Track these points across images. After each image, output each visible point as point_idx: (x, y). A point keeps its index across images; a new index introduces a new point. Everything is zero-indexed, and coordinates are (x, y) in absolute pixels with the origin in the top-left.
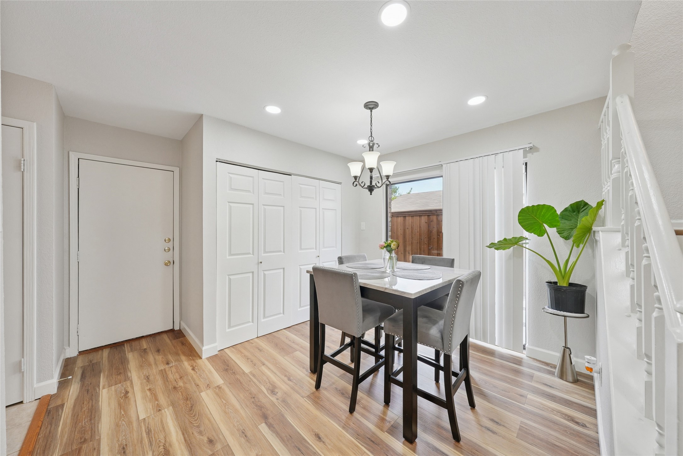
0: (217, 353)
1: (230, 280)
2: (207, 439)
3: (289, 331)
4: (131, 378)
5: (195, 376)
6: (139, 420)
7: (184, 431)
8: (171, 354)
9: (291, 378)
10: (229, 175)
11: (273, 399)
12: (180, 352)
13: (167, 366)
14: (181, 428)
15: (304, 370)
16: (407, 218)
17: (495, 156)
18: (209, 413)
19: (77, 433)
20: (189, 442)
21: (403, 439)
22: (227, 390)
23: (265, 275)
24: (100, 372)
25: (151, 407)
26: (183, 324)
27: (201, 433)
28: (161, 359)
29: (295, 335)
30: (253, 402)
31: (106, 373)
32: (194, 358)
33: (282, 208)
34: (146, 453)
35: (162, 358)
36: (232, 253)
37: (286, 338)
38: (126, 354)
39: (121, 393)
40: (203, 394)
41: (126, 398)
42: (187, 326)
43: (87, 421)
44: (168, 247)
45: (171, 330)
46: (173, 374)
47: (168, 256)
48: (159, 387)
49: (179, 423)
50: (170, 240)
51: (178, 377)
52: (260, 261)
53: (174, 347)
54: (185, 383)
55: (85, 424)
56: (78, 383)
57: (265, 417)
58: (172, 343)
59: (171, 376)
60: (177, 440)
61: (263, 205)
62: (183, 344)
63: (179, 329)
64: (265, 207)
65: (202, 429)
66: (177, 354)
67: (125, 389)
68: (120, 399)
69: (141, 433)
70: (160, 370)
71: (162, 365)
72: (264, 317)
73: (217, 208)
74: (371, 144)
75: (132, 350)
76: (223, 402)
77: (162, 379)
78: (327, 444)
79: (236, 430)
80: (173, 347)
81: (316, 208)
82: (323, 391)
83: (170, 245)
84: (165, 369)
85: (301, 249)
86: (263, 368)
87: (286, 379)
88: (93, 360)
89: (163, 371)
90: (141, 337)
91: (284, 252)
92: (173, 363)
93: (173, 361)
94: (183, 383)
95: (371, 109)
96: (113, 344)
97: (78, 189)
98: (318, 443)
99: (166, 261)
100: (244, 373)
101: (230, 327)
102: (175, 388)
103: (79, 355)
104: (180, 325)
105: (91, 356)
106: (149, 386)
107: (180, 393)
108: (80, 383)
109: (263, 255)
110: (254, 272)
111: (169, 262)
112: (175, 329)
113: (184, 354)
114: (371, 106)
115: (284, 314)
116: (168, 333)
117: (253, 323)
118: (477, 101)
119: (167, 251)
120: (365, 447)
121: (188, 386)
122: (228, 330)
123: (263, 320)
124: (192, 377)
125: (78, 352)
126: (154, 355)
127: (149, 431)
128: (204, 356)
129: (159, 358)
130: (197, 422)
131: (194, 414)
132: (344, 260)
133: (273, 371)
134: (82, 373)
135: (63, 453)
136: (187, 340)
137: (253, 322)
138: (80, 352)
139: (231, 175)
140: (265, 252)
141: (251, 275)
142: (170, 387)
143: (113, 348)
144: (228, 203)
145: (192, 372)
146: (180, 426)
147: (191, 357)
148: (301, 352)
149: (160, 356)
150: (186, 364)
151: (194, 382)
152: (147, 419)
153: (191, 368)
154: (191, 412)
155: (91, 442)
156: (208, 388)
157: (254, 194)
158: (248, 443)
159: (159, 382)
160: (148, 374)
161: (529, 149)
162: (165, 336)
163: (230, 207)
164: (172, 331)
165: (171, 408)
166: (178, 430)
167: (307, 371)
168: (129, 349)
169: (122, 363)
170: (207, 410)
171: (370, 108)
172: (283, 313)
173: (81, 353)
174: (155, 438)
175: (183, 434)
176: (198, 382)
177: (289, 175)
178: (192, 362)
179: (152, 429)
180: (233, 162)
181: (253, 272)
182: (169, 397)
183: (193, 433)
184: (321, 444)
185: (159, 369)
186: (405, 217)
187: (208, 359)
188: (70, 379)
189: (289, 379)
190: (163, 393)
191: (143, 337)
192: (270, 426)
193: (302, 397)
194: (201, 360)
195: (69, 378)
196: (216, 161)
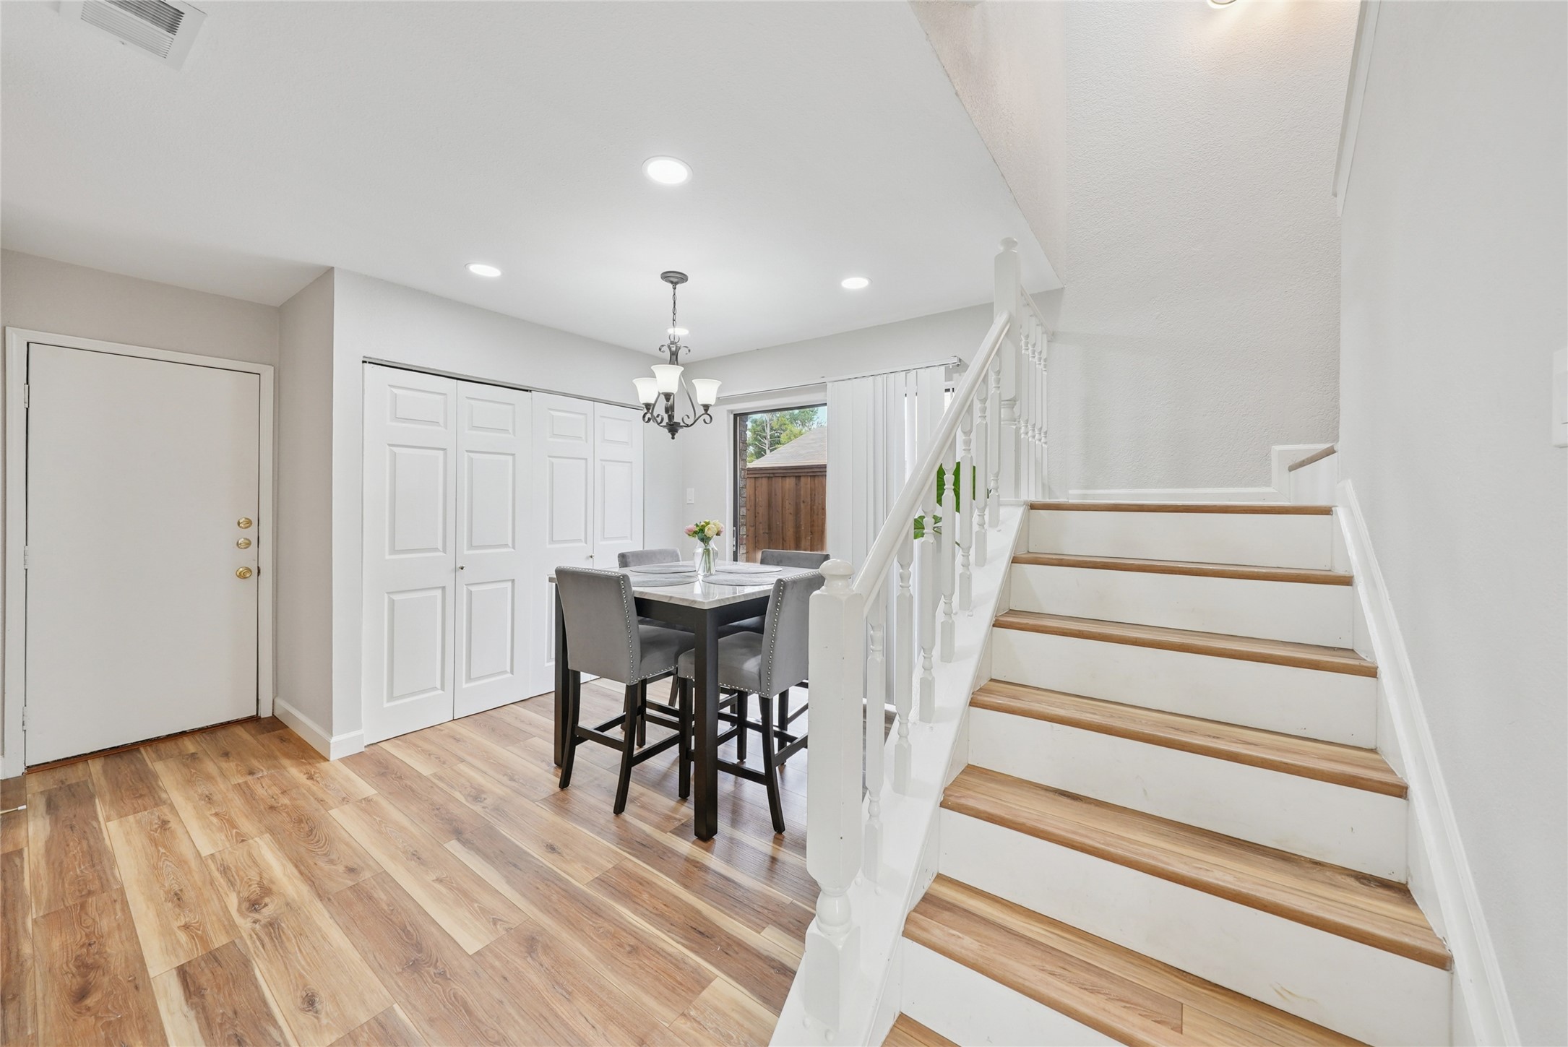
0: (363, 750)
1: (392, 603)
2: (344, 869)
3: (524, 707)
4: (169, 802)
5: (314, 788)
6: (202, 859)
7: (298, 863)
8: (256, 757)
9: (516, 777)
10: (392, 389)
11: (477, 808)
12: (278, 754)
13: (250, 778)
14: (291, 860)
15: (544, 765)
16: (803, 479)
17: (906, 373)
18: (346, 835)
19: (69, 884)
20: (310, 875)
21: (695, 838)
22: (384, 803)
23: (470, 593)
24: (91, 797)
25: (223, 837)
26: (280, 702)
27: (332, 862)
28: (234, 767)
29: (536, 712)
30: (435, 815)
31: (108, 797)
32: (311, 761)
33: (510, 458)
34: (224, 896)
35: (237, 765)
36: (396, 549)
37: (516, 718)
38: (147, 765)
39: (151, 823)
40: (334, 813)
41: (165, 830)
42: (293, 706)
43: (86, 868)
44: (244, 539)
45: (253, 717)
46: (266, 787)
47: (246, 558)
48: (237, 810)
49: (286, 854)
50: (251, 524)
51: (278, 791)
52: (459, 565)
53: (263, 746)
54: (292, 799)
55: (82, 871)
56: (43, 817)
57: (458, 833)
58: (257, 739)
59: (260, 792)
60: (284, 874)
61: (467, 451)
62: (282, 740)
63: (271, 715)
64: (472, 455)
65: (334, 856)
66: (271, 756)
67: (159, 817)
68: (152, 832)
69: (209, 873)
70: (235, 785)
71: (239, 776)
72: (469, 679)
73: (365, 457)
74: (674, 349)
75: (160, 758)
76: (375, 819)
77: (241, 796)
78: (564, 855)
79: (401, 853)
80: (260, 746)
81: (586, 459)
82: (574, 791)
83: (251, 533)
84: (246, 783)
85: (552, 541)
86: (462, 767)
87: (505, 780)
88: (66, 779)
89: (243, 786)
90: (180, 733)
91: (514, 548)
92: (262, 771)
93: (263, 768)
94: (290, 800)
95: (675, 284)
96: (111, 749)
97: (27, 409)
98: (550, 855)
99: (241, 569)
100: (420, 776)
101: (391, 697)
102: (272, 808)
103: (27, 774)
104: (273, 707)
105: (60, 774)
106: (213, 810)
107: (284, 814)
108: (48, 818)
109: (466, 552)
110: (447, 588)
111: (249, 570)
112: (262, 717)
113: (288, 756)
114: (675, 280)
115: (513, 674)
116: (245, 724)
117: (443, 690)
118: (855, 283)
119: (242, 547)
120: (629, 853)
121: (300, 802)
122: (386, 705)
123: (465, 686)
124: (309, 790)
125: (24, 767)
126: (216, 761)
127: (224, 869)
128: (334, 755)
129: (230, 766)
130: (323, 849)
131: (316, 840)
132: (630, 560)
133: (478, 769)
134: (46, 801)
135: (47, 912)
136: (292, 734)
137: (443, 688)
138: (28, 767)
139: (395, 390)
140: (471, 547)
141: (439, 593)
142: (262, 807)
143: (112, 756)
144: (388, 446)
145: (309, 783)
146: (288, 857)
147: (303, 760)
148: (541, 737)
149: (231, 764)
150: (295, 772)
151: (313, 796)
152: (217, 854)
153: (306, 776)
154: (311, 837)
155: (105, 894)
156: (345, 802)
157: (446, 428)
158: (422, 867)
159: (237, 805)
160: (207, 793)
161: (953, 366)
162: (240, 731)
163: (394, 455)
164: (254, 719)
165: (267, 836)
166: (285, 862)
167: (549, 764)
168: (154, 756)
169: (142, 780)
170: (343, 833)
171: (672, 282)
172: (512, 672)
173: (31, 769)
174: (238, 876)
175: (296, 866)
176: (321, 795)
177: (527, 391)
178: (308, 767)
179: (230, 865)
180: (400, 363)
181: (444, 588)
182: (260, 822)
183: (315, 864)
184: (554, 856)
185: (233, 783)
186: (798, 477)
187: (345, 760)
188: (21, 810)
189: (512, 779)
190: (247, 817)
191: (183, 733)
192: (465, 843)
193: (532, 801)
194: (327, 762)
195: (20, 808)
196: (364, 362)
